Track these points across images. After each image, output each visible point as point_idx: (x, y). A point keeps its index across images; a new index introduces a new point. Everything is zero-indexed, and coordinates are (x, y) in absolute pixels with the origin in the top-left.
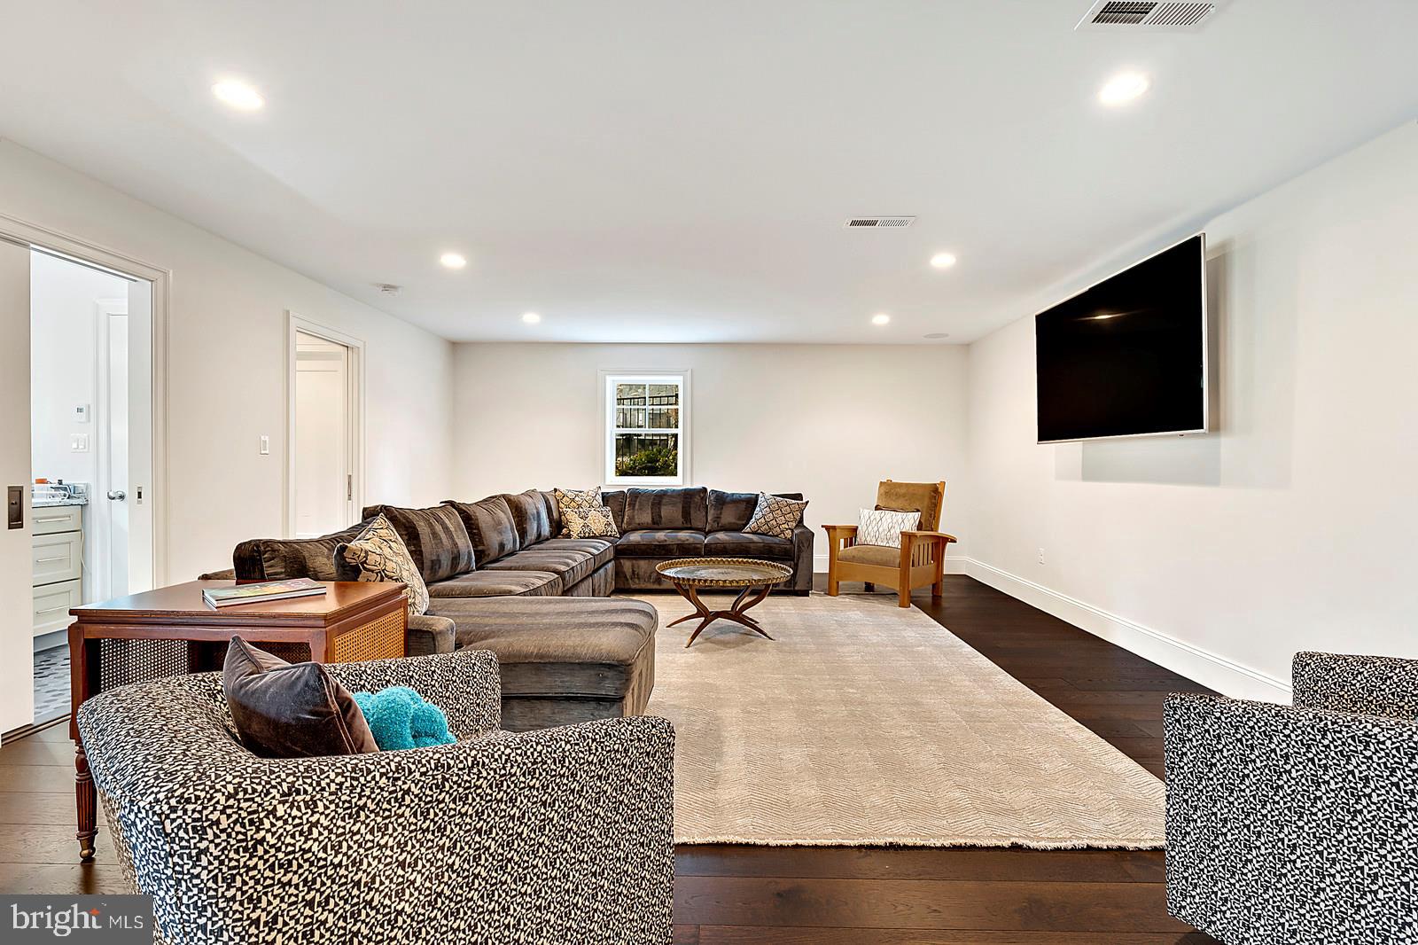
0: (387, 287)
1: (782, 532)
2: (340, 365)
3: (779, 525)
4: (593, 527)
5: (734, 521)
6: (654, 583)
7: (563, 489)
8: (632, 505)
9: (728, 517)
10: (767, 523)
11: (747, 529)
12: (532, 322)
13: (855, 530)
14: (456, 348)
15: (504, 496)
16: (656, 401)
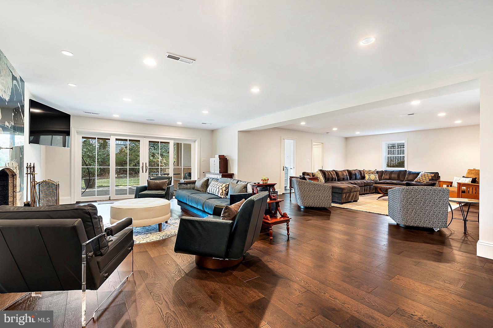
0: (327, 133)
1: (424, 182)
2: (321, 146)
3: (423, 180)
4: (371, 178)
5: (412, 179)
6: (385, 192)
7: (366, 170)
8: (385, 174)
9: (411, 177)
10: (419, 179)
11: (414, 181)
12: (358, 133)
13: (452, 183)
14: (347, 139)
15: (347, 170)
16: (399, 147)
